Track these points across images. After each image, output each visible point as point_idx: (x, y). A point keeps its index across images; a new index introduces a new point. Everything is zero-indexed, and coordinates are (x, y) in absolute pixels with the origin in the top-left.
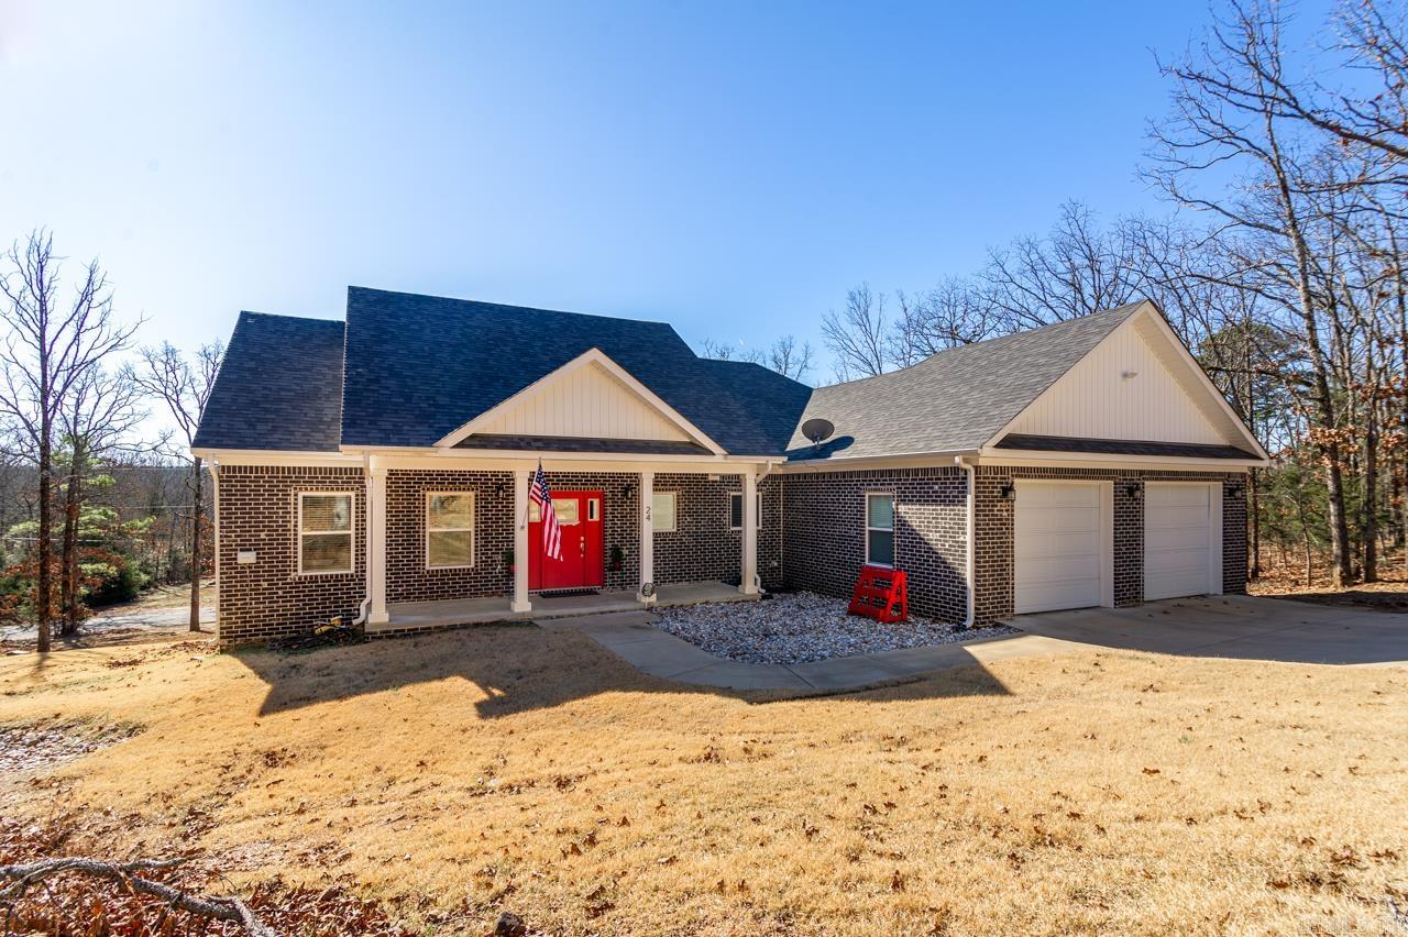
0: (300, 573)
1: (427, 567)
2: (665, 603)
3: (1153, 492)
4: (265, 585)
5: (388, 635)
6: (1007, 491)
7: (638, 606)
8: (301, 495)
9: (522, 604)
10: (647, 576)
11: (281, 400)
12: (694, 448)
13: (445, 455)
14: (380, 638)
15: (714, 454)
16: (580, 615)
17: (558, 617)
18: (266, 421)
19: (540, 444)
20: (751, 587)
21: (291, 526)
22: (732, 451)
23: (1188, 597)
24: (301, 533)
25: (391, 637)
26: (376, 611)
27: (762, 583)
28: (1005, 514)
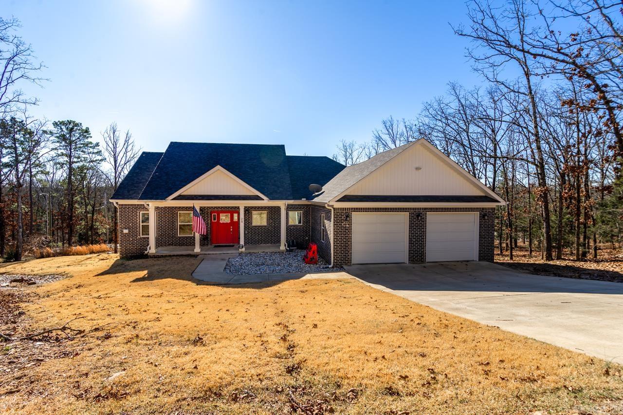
0: (141, 236)
1: (179, 235)
2: (248, 251)
3: (430, 217)
4: (131, 239)
5: (154, 257)
6: (348, 217)
7: (238, 252)
8: (141, 212)
9: (197, 249)
10: (242, 242)
11: (141, 183)
12: (257, 198)
13: (169, 202)
14: (152, 257)
15: (264, 200)
16: (216, 254)
17: (208, 254)
18: (133, 190)
19: (200, 198)
20: (283, 248)
21: (138, 222)
22: (272, 198)
23: (458, 261)
24: (141, 224)
25: (155, 257)
26: (152, 249)
27: (288, 246)
28: (347, 225)
